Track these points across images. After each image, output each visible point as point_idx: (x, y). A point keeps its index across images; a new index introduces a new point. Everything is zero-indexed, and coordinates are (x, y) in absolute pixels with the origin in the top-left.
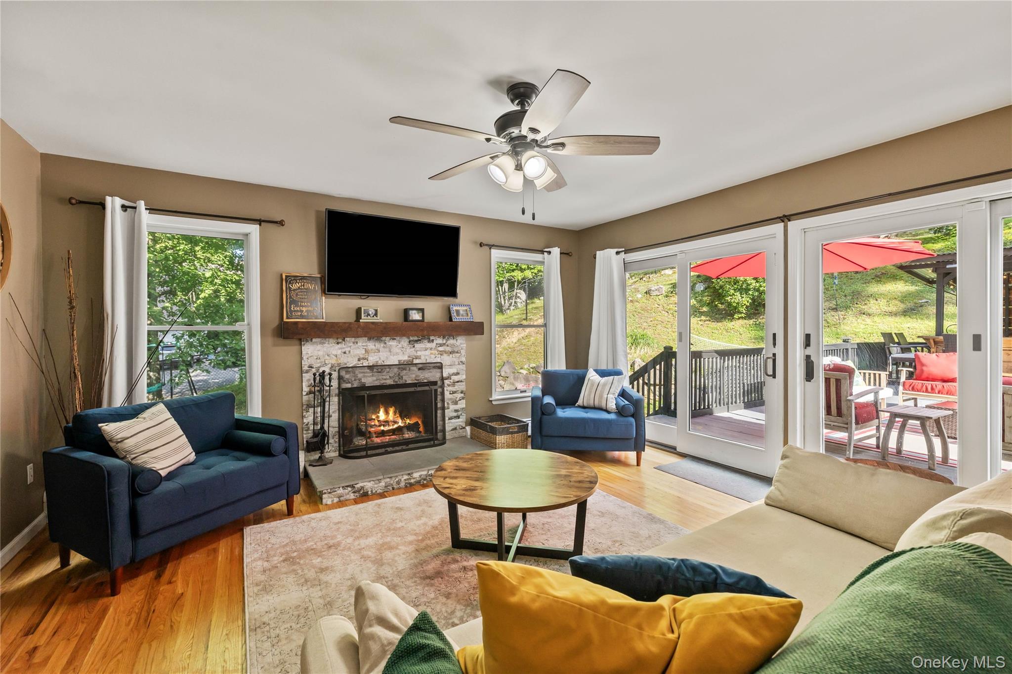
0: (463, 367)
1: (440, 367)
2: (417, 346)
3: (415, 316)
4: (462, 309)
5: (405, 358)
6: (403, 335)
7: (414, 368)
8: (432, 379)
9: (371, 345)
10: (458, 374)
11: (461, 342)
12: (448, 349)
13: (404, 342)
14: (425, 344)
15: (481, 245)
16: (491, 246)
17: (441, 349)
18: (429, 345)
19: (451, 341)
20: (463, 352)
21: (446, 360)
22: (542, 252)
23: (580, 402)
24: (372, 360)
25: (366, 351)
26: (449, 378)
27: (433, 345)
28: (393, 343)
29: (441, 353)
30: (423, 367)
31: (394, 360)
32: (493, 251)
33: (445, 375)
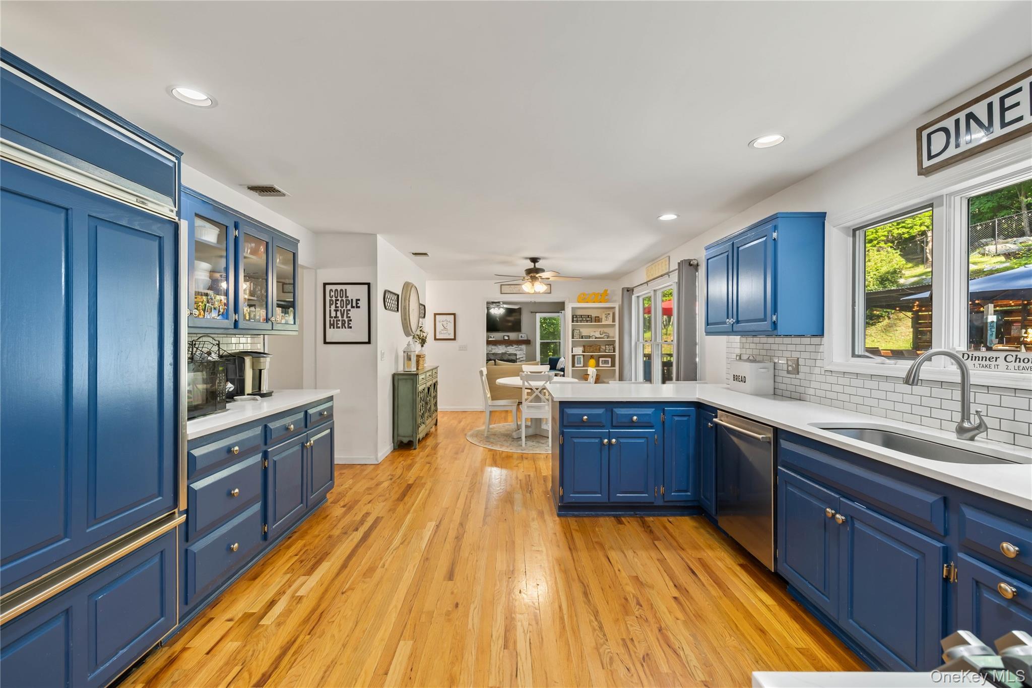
0: (525, 355)
1: (516, 355)
2: (508, 348)
3: (506, 338)
4: (523, 335)
5: (504, 351)
6: (503, 344)
7: (507, 355)
8: (513, 359)
9: (493, 347)
10: (522, 358)
11: (524, 347)
12: (519, 349)
13: (504, 347)
14: (511, 347)
15: (532, 312)
16: (536, 313)
17: (516, 349)
18: (512, 347)
19: (520, 346)
20: (525, 350)
21: (518, 353)
22: (559, 312)
23: (557, 368)
24: (493, 351)
25: (492, 349)
26: (519, 359)
27: (514, 347)
28: (500, 347)
29: (516, 350)
30: (510, 355)
31: (500, 352)
32: (537, 314)
33: (518, 358)
